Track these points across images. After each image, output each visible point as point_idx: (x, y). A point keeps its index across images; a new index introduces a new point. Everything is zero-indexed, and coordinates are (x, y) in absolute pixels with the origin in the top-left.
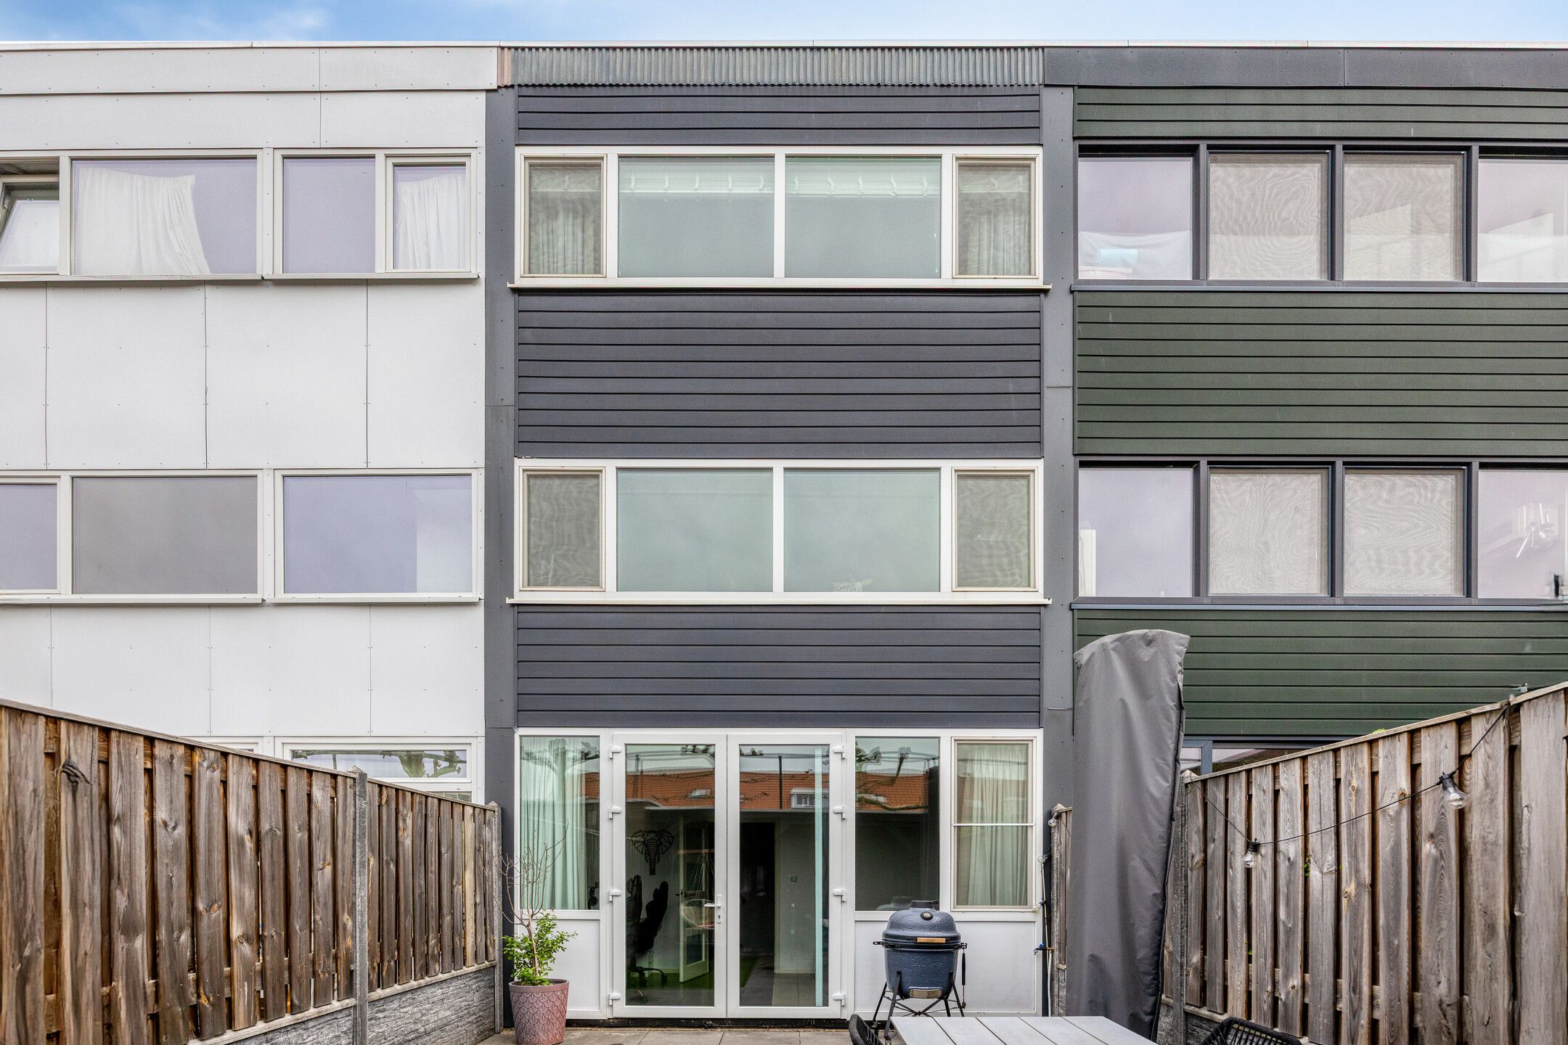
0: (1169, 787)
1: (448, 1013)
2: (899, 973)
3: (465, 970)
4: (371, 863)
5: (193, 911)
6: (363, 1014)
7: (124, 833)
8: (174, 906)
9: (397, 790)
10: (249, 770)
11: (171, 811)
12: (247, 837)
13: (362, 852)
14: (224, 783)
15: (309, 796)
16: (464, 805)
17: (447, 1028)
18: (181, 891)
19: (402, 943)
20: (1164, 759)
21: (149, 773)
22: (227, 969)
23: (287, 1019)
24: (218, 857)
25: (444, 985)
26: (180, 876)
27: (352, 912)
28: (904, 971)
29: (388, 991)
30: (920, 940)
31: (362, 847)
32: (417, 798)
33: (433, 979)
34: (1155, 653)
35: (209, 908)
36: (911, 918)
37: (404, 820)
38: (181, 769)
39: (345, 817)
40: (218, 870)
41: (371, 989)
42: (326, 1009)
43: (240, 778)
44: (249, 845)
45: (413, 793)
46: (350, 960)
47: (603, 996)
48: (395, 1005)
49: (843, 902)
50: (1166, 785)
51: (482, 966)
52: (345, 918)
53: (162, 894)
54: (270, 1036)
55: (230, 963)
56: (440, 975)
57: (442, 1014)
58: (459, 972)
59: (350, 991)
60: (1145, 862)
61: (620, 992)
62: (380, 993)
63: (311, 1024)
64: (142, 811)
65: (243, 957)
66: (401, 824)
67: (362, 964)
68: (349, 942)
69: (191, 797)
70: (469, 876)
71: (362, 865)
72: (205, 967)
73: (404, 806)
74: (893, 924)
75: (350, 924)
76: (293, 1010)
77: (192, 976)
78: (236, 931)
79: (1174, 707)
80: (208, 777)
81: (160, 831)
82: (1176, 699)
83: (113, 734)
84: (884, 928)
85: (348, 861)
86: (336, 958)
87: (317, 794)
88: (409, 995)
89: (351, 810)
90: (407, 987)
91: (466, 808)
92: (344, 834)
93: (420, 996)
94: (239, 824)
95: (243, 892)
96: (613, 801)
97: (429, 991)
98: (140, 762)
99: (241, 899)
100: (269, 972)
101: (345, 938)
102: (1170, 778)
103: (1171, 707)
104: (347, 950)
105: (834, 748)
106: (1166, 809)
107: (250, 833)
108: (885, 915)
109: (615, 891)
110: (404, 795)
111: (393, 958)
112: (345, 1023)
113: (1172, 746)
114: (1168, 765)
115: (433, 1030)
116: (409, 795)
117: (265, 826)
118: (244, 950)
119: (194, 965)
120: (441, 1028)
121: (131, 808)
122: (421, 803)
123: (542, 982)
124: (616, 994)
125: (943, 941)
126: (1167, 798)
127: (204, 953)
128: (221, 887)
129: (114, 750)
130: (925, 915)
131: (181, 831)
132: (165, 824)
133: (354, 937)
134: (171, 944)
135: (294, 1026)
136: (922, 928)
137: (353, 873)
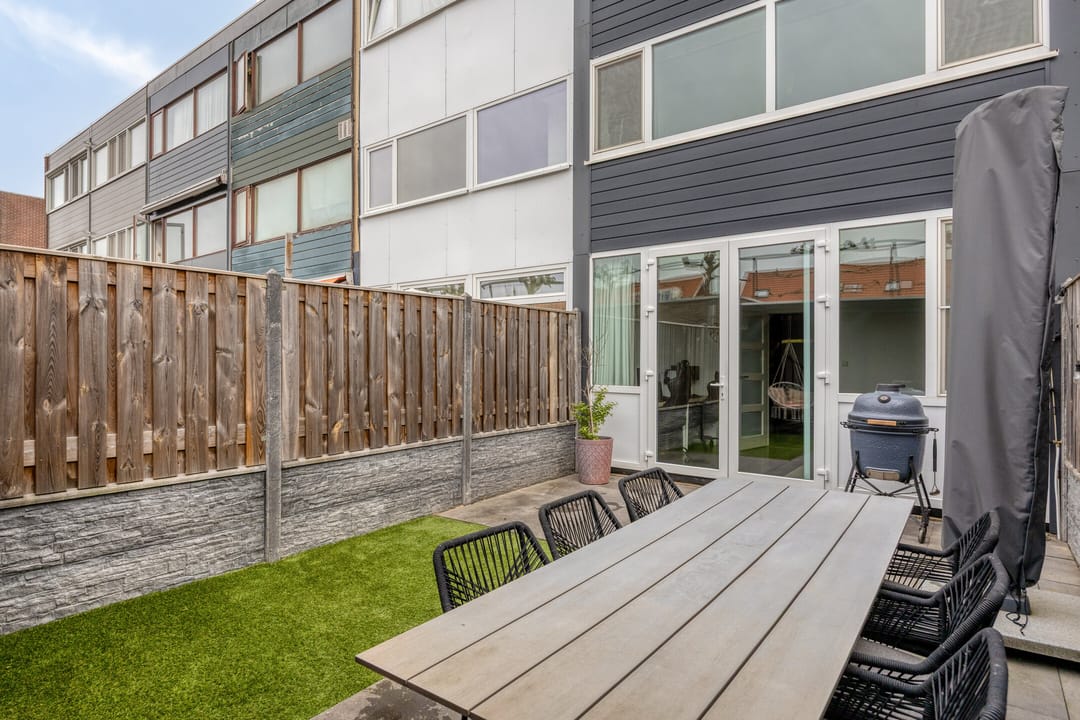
0: (1043, 259)
1: (535, 453)
2: (858, 453)
3: (549, 425)
4: (476, 351)
5: (369, 380)
6: (467, 446)
7: (334, 338)
8: (358, 377)
9: (495, 305)
10: (398, 300)
11: (357, 325)
12: (397, 338)
13: (469, 346)
14: (385, 309)
15: (435, 312)
16: (549, 312)
17: (534, 463)
18: (362, 368)
19: (498, 404)
20: (1037, 229)
21: (347, 306)
22: (385, 412)
23: (420, 443)
24: (382, 350)
25: (532, 434)
26: (361, 360)
27: (462, 383)
28: (861, 451)
29: (487, 434)
30: (870, 422)
31: (469, 341)
32: (511, 310)
33: (522, 430)
34: (1028, 116)
35: (376, 377)
36: (869, 401)
37: (500, 324)
38: (362, 303)
39: (457, 325)
40: (382, 356)
41: (474, 430)
42: (444, 440)
43: (393, 306)
44: (398, 343)
45: (507, 307)
46: (460, 412)
47: (642, 453)
48: (493, 443)
49: (826, 384)
50: (1040, 257)
51: (563, 424)
52: (457, 385)
53: (351, 370)
54: (409, 451)
55: (387, 409)
56: (528, 427)
57: (529, 454)
58: (544, 427)
59: (460, 431)
60: (1017, 343)
61: (652, 452)
62: (481, 434)
63: (434, 448)
64: (342, 326)
65: (393, 405)
66: (498, 327)
67: (468, 415)
68: (460, 401)
69: (367, 318)
70: (553, 361)
71: (468, 353)
72: (373, 410)
73: (500, 314)
74: (858, 407)
75: (461, 389)
76: (423, 438)
77: (367, 413)
78: (390, 391)
79: (1048, 170)
80: (376, 306)
81: (351, 337)
82: (1051, 162)
83: (329, 289)
84: (849, 409)
85: (459, 351)
86: (451, 410)
87: (440, 312)
88: (504, 438)
89: (461, 320)
90: (501, 432)
91: (551, 314)
92: (457, 335)
93: (512, 440)
94: (392, 332)
95: (395, 370)
96: (649, 303)
97: (519, 437)
98: (342, 301)
99: (393, 373)
100: (408, 415)
101: (457, 398)
102: (1045, 249)
103: (1045, 171)
104: (459, 406)
105: (818, 242)
106: (1040, 284)
107: (399, 336)
108: (853, 397)
109: (650, 372)
110: (500, 308)
111: (491, 412)
112: (457, 451)
113: (1047, 214)
114: (1041, 235)
115: (522, 463)
116: (504, 308)
117: (407, 332)
118: (395, 402)
119: (368, 409)
120: (529, 463)
121: (337, 326)
122: (514, 313)
123: (592, 438)
124: (649, 452)
125: (894, 424)
126: (1042, 272)
127: (372, 401)
128: (383, 367)
129: (330, 297)
130: (882, 398)
131: (361, 336)
132: (353, 333)
133: (463, 398)
134: (355, 395)
135: (423, 448)
136: (877, 410)
137: (463, 358)
